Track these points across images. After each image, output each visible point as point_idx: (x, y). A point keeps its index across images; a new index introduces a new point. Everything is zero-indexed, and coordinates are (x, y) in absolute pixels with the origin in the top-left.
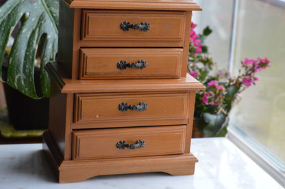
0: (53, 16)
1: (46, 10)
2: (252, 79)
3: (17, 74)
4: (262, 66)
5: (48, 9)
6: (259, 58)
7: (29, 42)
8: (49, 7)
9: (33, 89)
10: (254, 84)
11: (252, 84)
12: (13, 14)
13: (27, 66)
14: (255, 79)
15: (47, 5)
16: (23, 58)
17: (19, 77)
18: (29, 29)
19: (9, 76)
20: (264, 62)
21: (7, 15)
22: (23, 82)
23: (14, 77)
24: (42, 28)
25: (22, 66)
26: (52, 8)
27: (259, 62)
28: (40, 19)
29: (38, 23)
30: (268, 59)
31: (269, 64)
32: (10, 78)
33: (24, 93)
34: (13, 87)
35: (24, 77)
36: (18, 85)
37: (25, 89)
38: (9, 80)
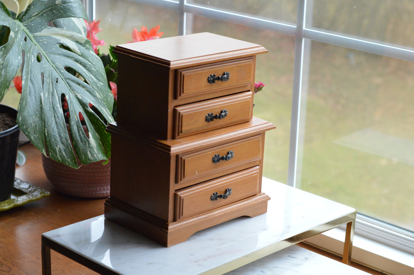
0: (61, 73)
3: (57, 146)
5: (54, 66)
8: (54, 63)
9: (75, 160)
13: (62, 135)
15: (52, 61)
16: (56, 127)
17: (60, 148)
19: (50, 149)
22: (64, 153)
23: (55, 149)
24: (59, 88)
25: (57, 135)
26: (57, 64)
28: (52, 79)
32: (52, 151)
33: (68, 165)
34: (57, 161)
35: (63, 147)
36: (61, 158)
37: (68, 160)
38: (52, 154)
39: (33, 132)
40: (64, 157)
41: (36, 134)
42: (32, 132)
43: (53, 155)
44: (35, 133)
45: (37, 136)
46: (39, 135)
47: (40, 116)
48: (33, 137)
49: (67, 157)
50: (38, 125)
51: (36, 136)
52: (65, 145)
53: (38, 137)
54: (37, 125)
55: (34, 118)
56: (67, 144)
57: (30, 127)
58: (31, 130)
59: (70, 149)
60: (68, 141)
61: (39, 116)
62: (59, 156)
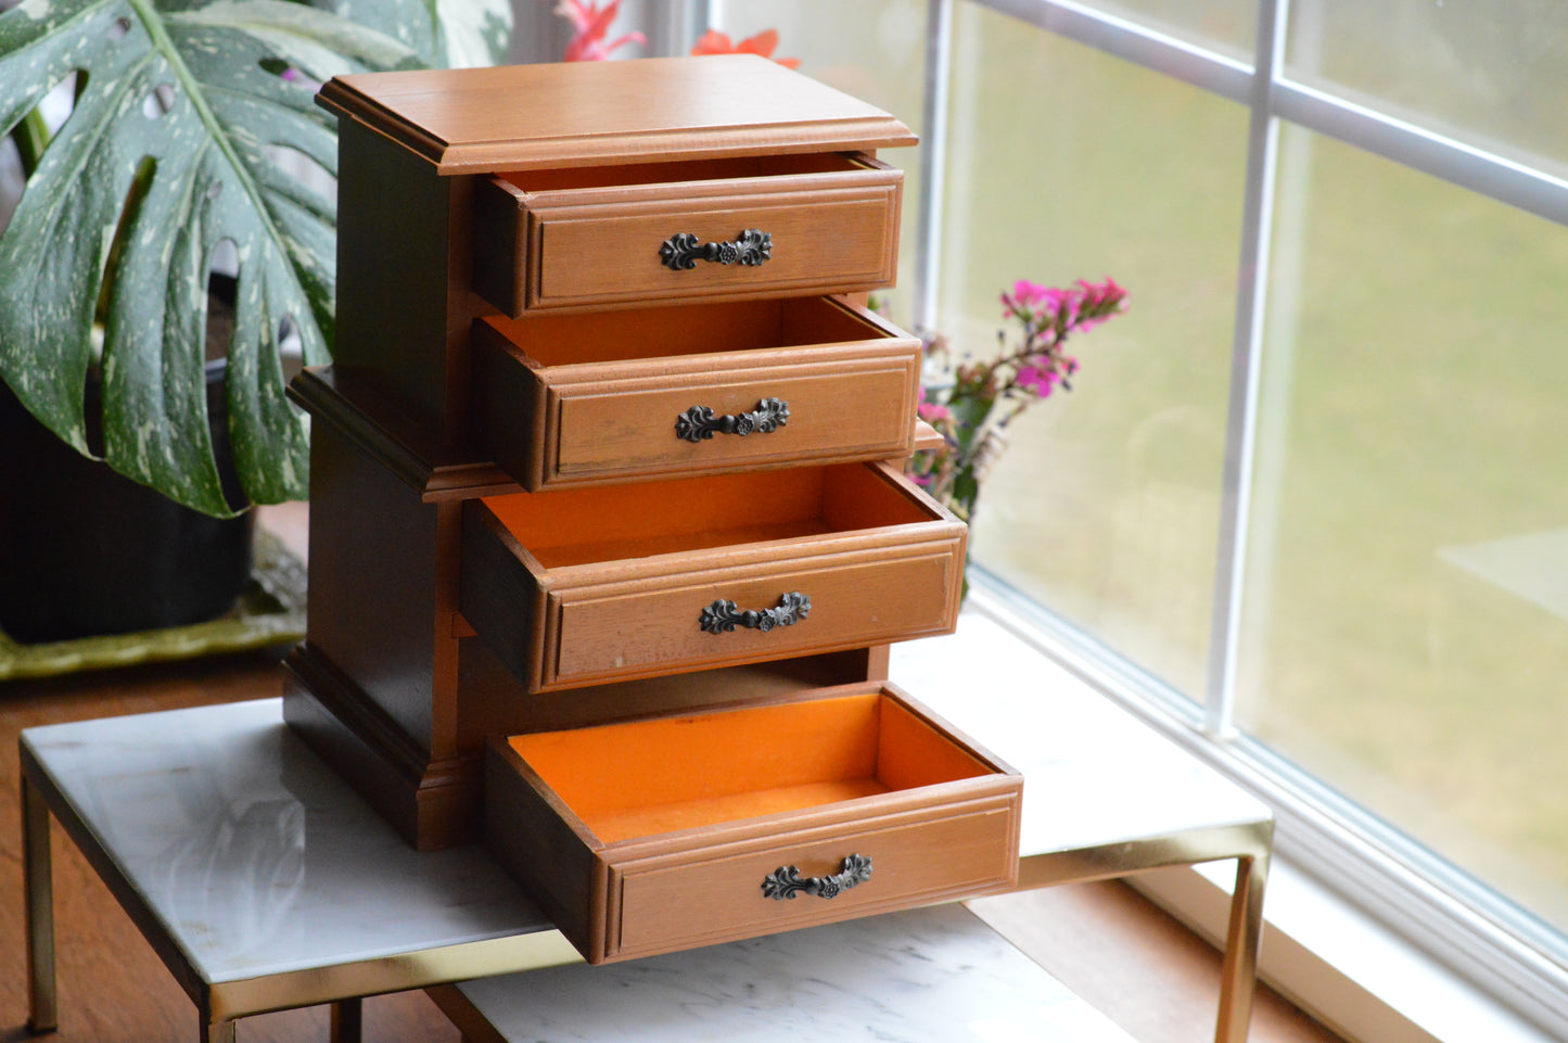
0: (246, 164)
1: (217, 139)
2: (1059, 367)
3: (142, 424)
4: (1093, 315)
5: (222, 135)
6: (1082, 283)
7: (170, 286)
8: (224, 127)
9: (212, 482)
10: (1066, 385)
11: (1056, 387)
12: (100, 173)
13: (178, 387)
14: (1071, 367)
15: (218, 118)
16: (157, 355)
17: (154, 434)
18: (164, 230)
19: (110, 432)
20: (1100, 295)
21: (75, 176)
22: (168, 454)
23: (134, 434)
24: (214, 219)
25: (157, 387)
26: (240, 131)
27: (1079, 300)
28: (197, 181)
29: (194, 199)
30: (1120, 283)
31: (1122, 304)
32: (118, 439)
33: (178, 500)
34: (133, 476)
35: (170, 432)
36: (150, 466)
37: (181, 480)
38: (115, 450)
39: (34, 362)
40: (166, 466)
41: (48, 371)
42: (30, 359)
43: (117, 455)
44: (42, 365)
45: (49, 379)
46: (61, 374)
47: (78, 308)
48: (29, 382)
49: (181, 468)
50: (66, 338)
51: (43, 376)
52: (179, 425)
53: (55, 383)
54: (61, 338)
55: (50, 310)
56: (188, 422)
57: (22, 341)
58: (22, 352)
59: (199, 444)
60: (198, 412)
61: (74, 306)
62: (147, 460)
